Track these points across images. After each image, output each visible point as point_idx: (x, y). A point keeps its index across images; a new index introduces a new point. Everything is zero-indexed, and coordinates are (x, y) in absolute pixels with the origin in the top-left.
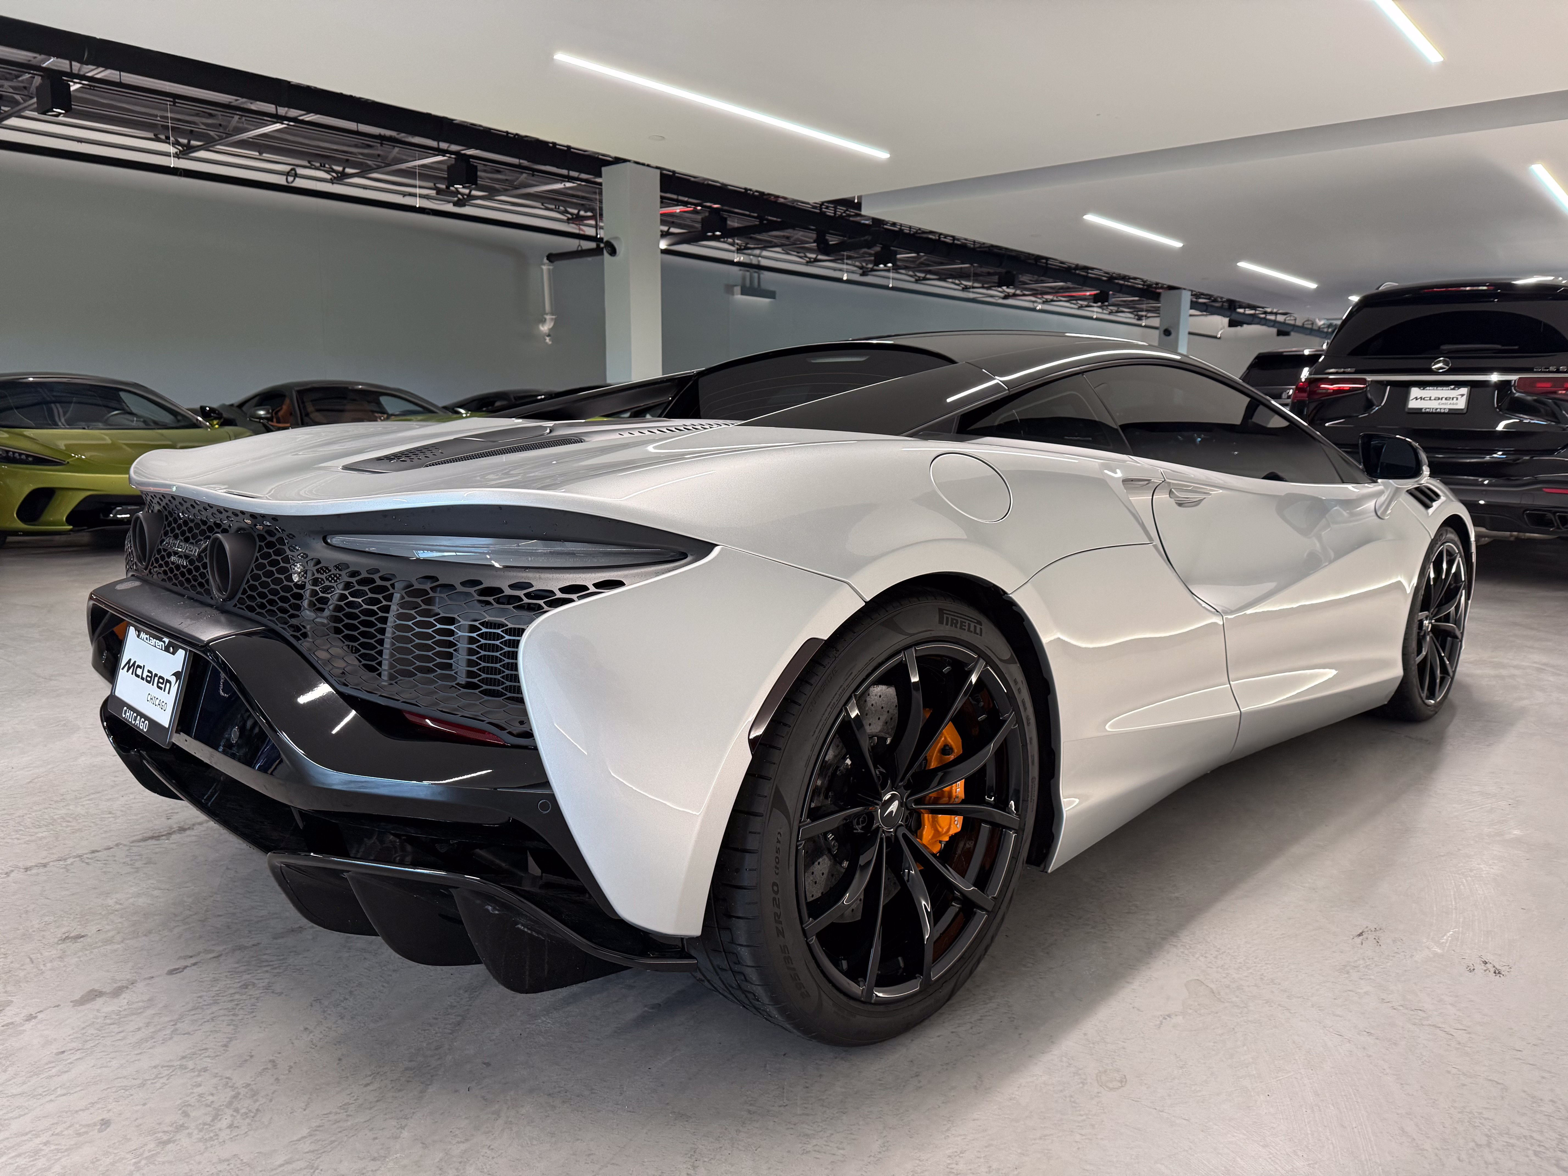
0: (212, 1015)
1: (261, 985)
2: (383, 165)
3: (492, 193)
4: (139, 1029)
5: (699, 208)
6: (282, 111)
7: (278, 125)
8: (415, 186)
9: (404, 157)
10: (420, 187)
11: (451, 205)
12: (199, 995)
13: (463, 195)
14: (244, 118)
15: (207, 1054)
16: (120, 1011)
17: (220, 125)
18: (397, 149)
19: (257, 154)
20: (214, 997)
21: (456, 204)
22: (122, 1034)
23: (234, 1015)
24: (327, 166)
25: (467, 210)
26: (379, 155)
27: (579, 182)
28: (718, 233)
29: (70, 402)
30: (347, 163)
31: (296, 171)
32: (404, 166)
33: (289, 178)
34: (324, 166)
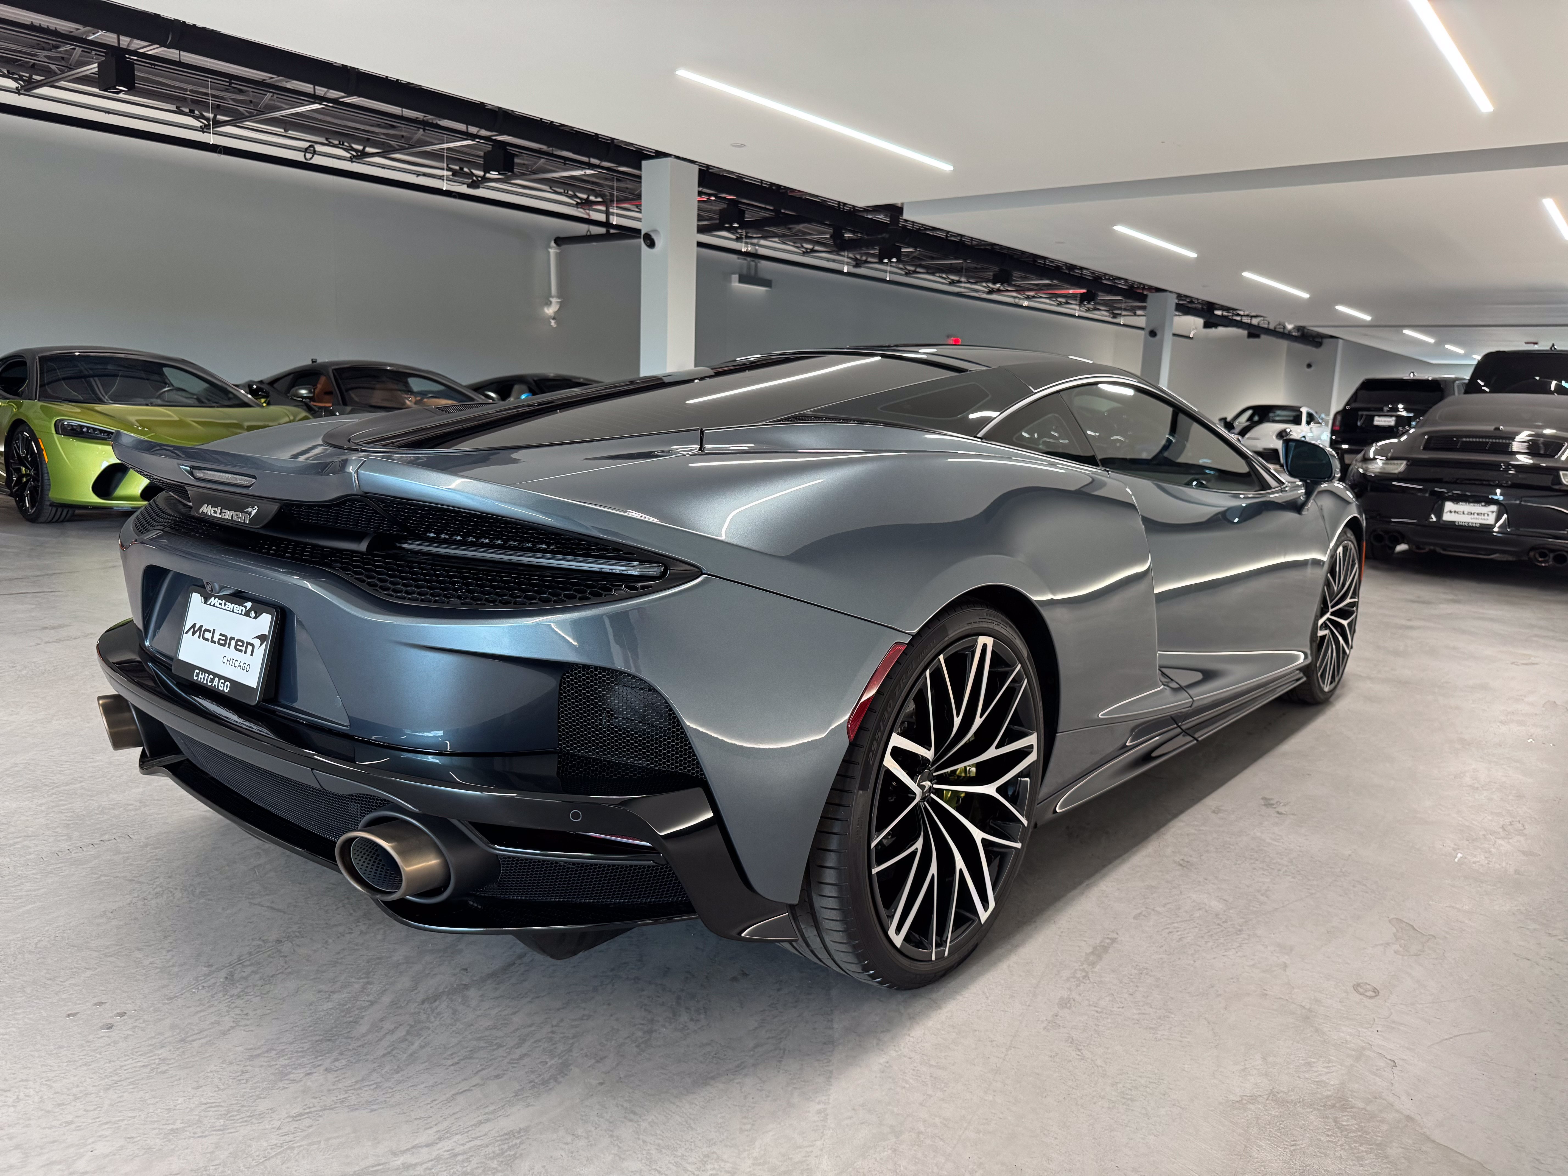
2: (407, 146)
5: (713, 198)
6: (322, 92)
7: (316, 105)
9: (428, 139)
11: (466, 186)
13: (477, 176)
14: (276, 96)
17: (251, 102)
18: (422, 131)
19: (283, 131)
21: (470, 186)
24: (346, 144)
25: (480, 192)
26: (403, 136)
27: (598, 170)
28: (736, 225)
30: (368, 142)
31: (314, 148)
32: (428, 148)
33: (307, 154)
34: (343, 144)
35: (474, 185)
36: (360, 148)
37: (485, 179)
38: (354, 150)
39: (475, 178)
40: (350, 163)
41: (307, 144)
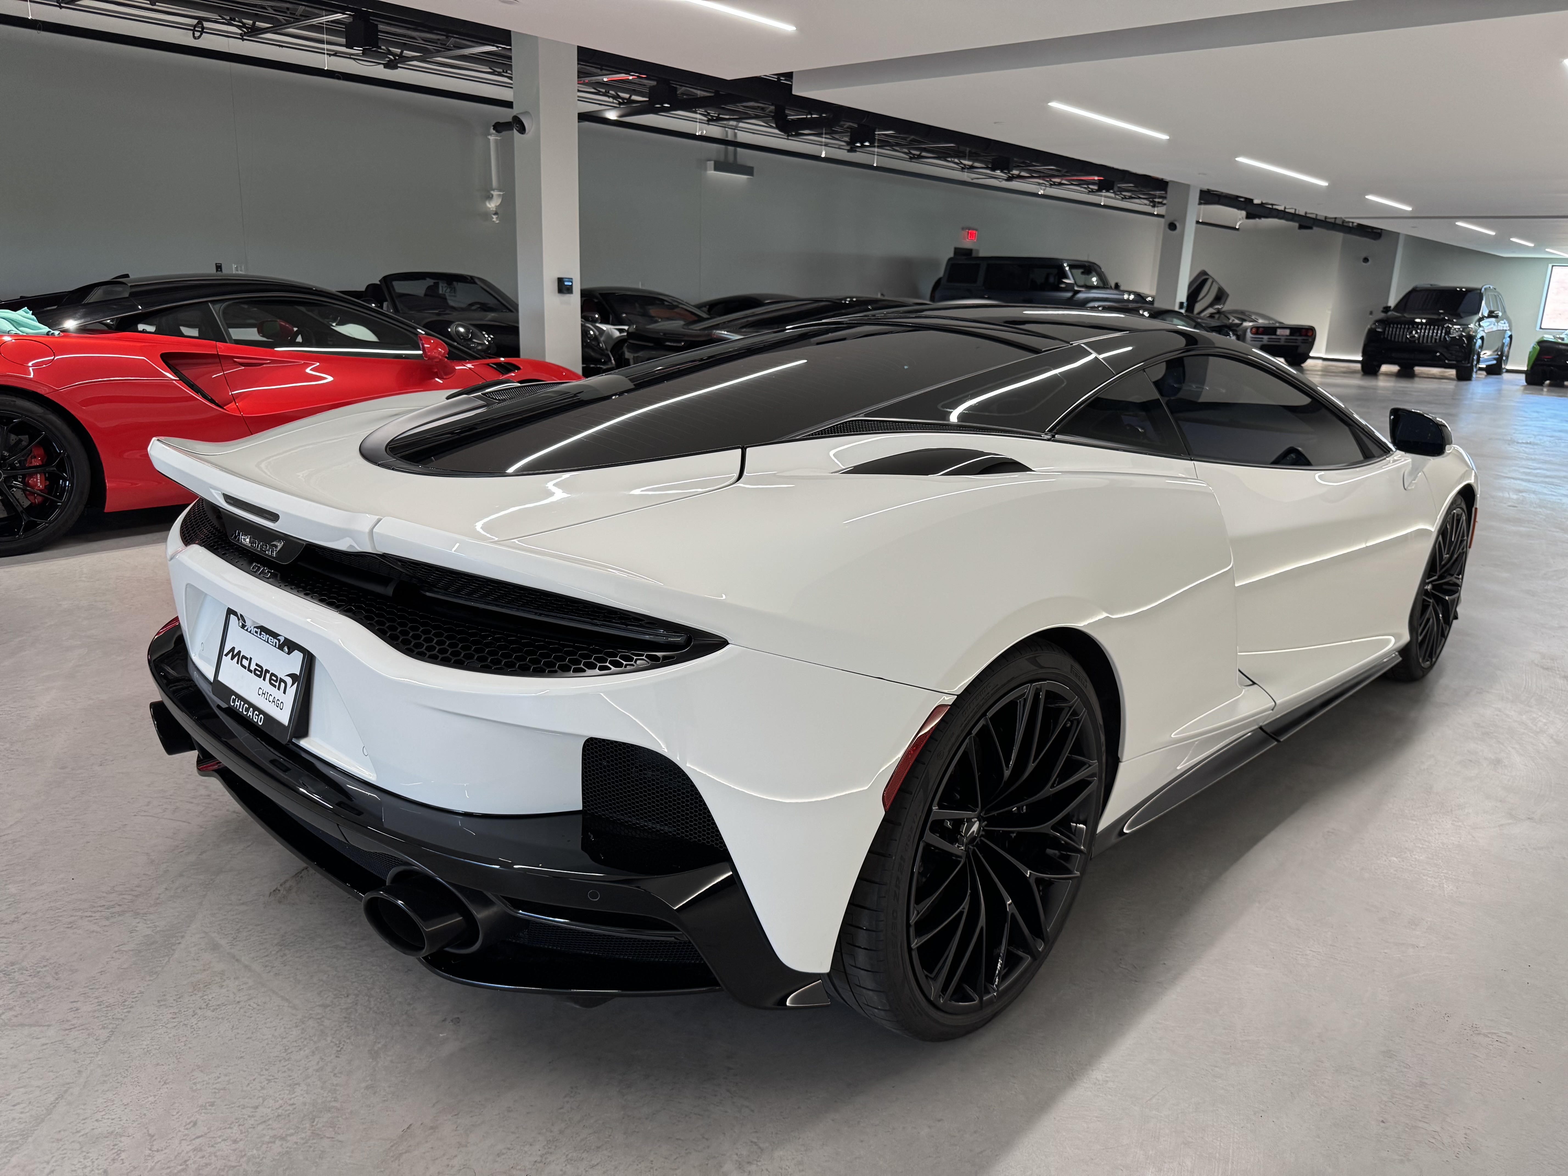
2: (292, 20)
3: (424, 53)
9: (315, 13)
11: (382, 66)
13: (394, 55)
18: (301, 6)
21: (386, 66)
24: (237, 19)
25: (398, 75)
28: (667, 105)
30: (257, 16)
31: (203, 25)
35: (391, 67)
36: (251, 23)
37: (403, 58)
38: (244, 26)
39: (391, 57)
40: (241, 43)
41: (195, 21)
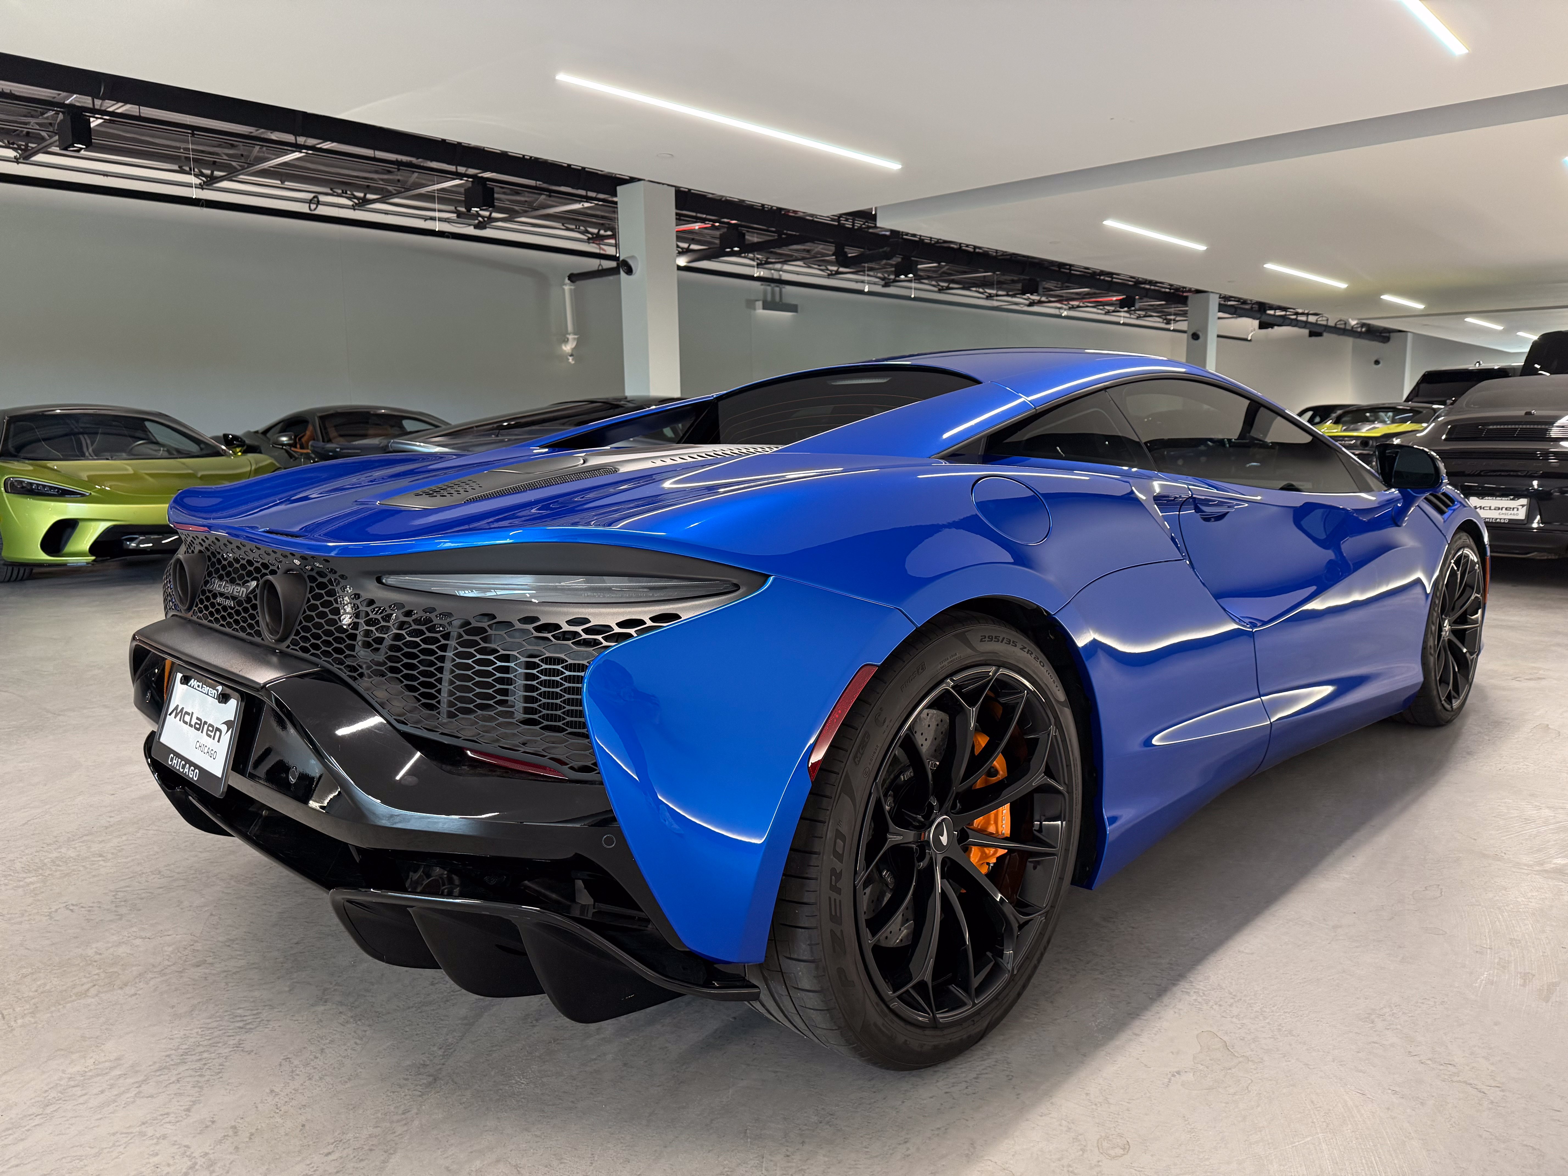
0: (179, 1076)
1: (232, 1042)
2: (403, 190)
3: (512, 215)
4: (102, 1092)
5: (717, 224)
6: (301, 140)
7: (297, 153)
8: (434, 210)
9: (424, 182)
10: (439, 211)
11: (472, 227)
12: (168, 1053)
13: (483, 217)
14: (264, 148)
15: (167, 1120)
16: (86, 1072)
17: (242, 155)
18: (416, 175)
19: (279, 182)
20: (182, 1055)
21: (476, 227)
22: (86, 1097)
23: (201, 1076)
24: (348, 192)
25: (487, 233)
26: (399, 181)
27: (596, 202)
28: (736, 249)
29: (97, 433)
30: (368, 189)
31: (318, 199)
32: (423, 190)
33: (312, 205)
34: (346, 193)
35: (480, 226)
36: (361, 195)
37: (491, 219)
38: (355, 197)
39: (480, 219)
40: (352, 211)
41: (312, 195)
